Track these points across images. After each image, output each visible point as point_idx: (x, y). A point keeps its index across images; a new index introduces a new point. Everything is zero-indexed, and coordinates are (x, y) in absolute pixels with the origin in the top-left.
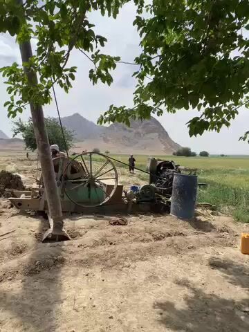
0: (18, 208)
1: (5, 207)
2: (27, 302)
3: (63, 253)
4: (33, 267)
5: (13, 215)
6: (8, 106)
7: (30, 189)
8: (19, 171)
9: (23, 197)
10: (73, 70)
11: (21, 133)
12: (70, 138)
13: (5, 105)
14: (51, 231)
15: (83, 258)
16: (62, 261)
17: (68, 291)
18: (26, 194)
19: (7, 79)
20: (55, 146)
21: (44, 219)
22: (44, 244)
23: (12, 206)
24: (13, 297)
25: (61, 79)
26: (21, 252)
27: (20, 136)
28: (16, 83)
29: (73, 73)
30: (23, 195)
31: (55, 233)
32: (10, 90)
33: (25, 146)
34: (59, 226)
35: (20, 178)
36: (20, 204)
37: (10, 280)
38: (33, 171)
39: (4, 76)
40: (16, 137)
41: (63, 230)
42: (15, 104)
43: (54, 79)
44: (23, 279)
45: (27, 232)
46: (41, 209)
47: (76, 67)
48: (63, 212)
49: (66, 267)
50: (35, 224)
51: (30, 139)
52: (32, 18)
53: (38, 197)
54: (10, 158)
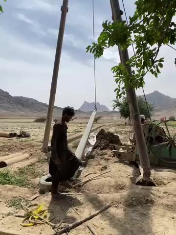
0: (118, 158)
1: (110, 156)
2: (128, 226)
3: (152, 195)
4: (131, 201)
5: (115, 162)
6: (117, 91)
7: (125, 145)
8: (117, 132)
9: (121, 150)
10: (161, 60)
11: (118, 107)
12: (152, 109)
13: (115, 91)
14: (141, 177)
15: (168, 203)
16: (152, 202)
17: (157, 227)
18: (123, 148)
19: (115, 74)
20: (142, 116)
21: (136, 168)
22: (137, 186)
23: (114, 156)
24: (119, 220)
25: (152, 68)
26: (122, 189)
27: (117, 109)
28: (121, 75)
29: (162, 63)
30: (121, 149)
31: (145, 179)
32: (117, 81)
33: (120, 116)
34: (147, 174)
35: (119, 137)
36: (120, 155)
37: (116, 207)
38: (126, 133)
39: (113, 72)
40: (115, 110)
41: (151, 178)
42: (121, 89)
43: (147, 69)
44: (125, 208)
45: (125, 175)
46: (134, 160)
47: (163, 58)
48: (151, 164)
49: (155, 208)
50: (130, 170)
51: (124, 111)
52: (132, 32)
53: (132, 151)
54: (111, 124)
